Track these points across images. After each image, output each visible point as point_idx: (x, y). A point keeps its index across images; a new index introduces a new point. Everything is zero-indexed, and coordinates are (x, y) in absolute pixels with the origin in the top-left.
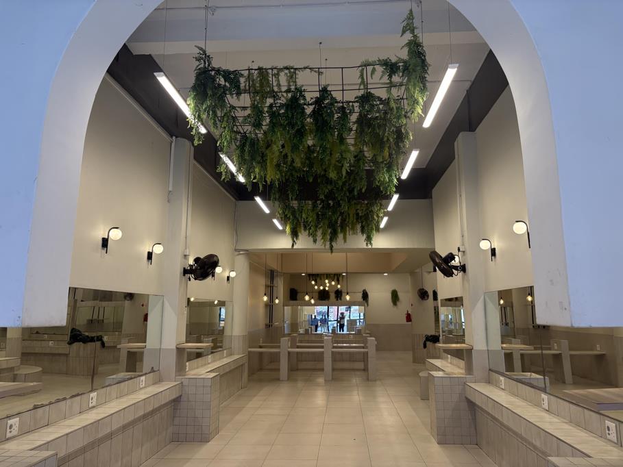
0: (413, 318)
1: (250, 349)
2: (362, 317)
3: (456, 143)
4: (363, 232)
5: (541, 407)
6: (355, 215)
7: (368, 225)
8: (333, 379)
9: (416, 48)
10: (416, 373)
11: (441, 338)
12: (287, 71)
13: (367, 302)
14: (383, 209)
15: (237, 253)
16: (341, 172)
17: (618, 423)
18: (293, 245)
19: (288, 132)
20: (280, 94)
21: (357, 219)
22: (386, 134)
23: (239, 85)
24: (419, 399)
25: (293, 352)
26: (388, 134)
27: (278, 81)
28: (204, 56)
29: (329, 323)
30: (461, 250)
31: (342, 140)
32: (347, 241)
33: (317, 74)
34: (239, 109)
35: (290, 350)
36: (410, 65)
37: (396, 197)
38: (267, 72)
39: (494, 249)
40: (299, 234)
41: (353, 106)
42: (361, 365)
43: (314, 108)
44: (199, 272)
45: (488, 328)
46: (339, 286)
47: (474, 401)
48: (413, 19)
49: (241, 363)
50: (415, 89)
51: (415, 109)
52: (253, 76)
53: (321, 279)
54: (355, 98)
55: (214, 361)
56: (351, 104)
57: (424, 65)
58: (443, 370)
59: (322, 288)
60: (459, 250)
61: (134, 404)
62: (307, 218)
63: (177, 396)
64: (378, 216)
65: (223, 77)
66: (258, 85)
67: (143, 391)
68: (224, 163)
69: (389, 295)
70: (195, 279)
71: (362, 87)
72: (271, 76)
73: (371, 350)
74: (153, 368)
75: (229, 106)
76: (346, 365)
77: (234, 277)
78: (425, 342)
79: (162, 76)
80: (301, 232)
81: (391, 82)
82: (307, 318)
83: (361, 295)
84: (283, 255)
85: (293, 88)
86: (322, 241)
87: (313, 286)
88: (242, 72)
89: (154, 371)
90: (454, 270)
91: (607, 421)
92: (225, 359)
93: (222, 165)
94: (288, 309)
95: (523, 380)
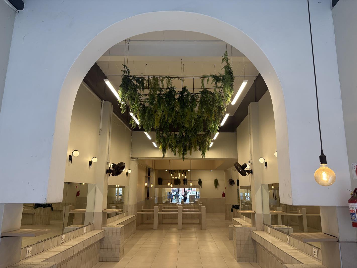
0: (226, 195)
1: (138, 212)
2: (198, 194)
3: (248, 107)
4: (200, 150)
5: (286, 242)
6: (196, 142)
7: (203, 148)
8: (182, 229)
9: (228, 69)
10: (227, 226)
11: (240, 207)
12: (167, 78)
13: (201, 186)
14: (211, 139)
15: (131, 160)
16: (191, 124)
17: (318, 249)
18: (163, 156)
19: (167, 107)
20: (163, 90)
21: (197, 144)
22: (214, 109)
23: (144, 85)
24: (229, 239)
25: (161, 214)
26: (215, 109)
27: (163, 83)
28: (126, 69)
29: (180, 197)
30: (250, 162)
31: (192, 110)
32: (192, 154)
33: (181, 81)
34: (143, 95)
35: (159, 213)
36: (225, 79)
37: (218, 133)
38: (157, 79)
39: (266, 163)
40: (166, 150)
41: (198, 95)
42: (197, 221)
43: (180, 96)
44: (115, 172)
45: (263, 203)
46: (186, 177)
47: (255, 240)
48: (227, 55)
49: (133, 220)
50: (227, 90)
51: (227, 99)
52: (150, 80)
53: (176, 173)
54: (199, 92)
55: (119, 219)
56: (197, 94)
57: (232, 78)
58: (241, 224)
59: (176, 178)
60: (249, 162)
61: (84, 241)
62: (171, 143)
63: (103, 237)
64: (208, 143)
65: (136, 80)
66: (153, 85)
67: (85, 235)
68: (133, 119)
69: (213, 182)
70: (113, 175)
71: (203, 88)
72: (159, 81)
73: (203, 213)
74: (90, 222)
75: (138, 93)
76: (189, 221)
77: (130, 173)
78: (232, 208)
79: (108, 81)
80: (167, 150)
81: (216, 86)
82: (167, 195)
83: (198, 182)
84: (156, 160)
85: (170, 87)
86: (179, 154)
87: (172, 177)
88: (145, 78)
89: (91, 224)
90: (246, 173)
91: (313, 248)
92: (124, 218)
93: (132, 120)
94: (157, 190)
95: (279, 229)
